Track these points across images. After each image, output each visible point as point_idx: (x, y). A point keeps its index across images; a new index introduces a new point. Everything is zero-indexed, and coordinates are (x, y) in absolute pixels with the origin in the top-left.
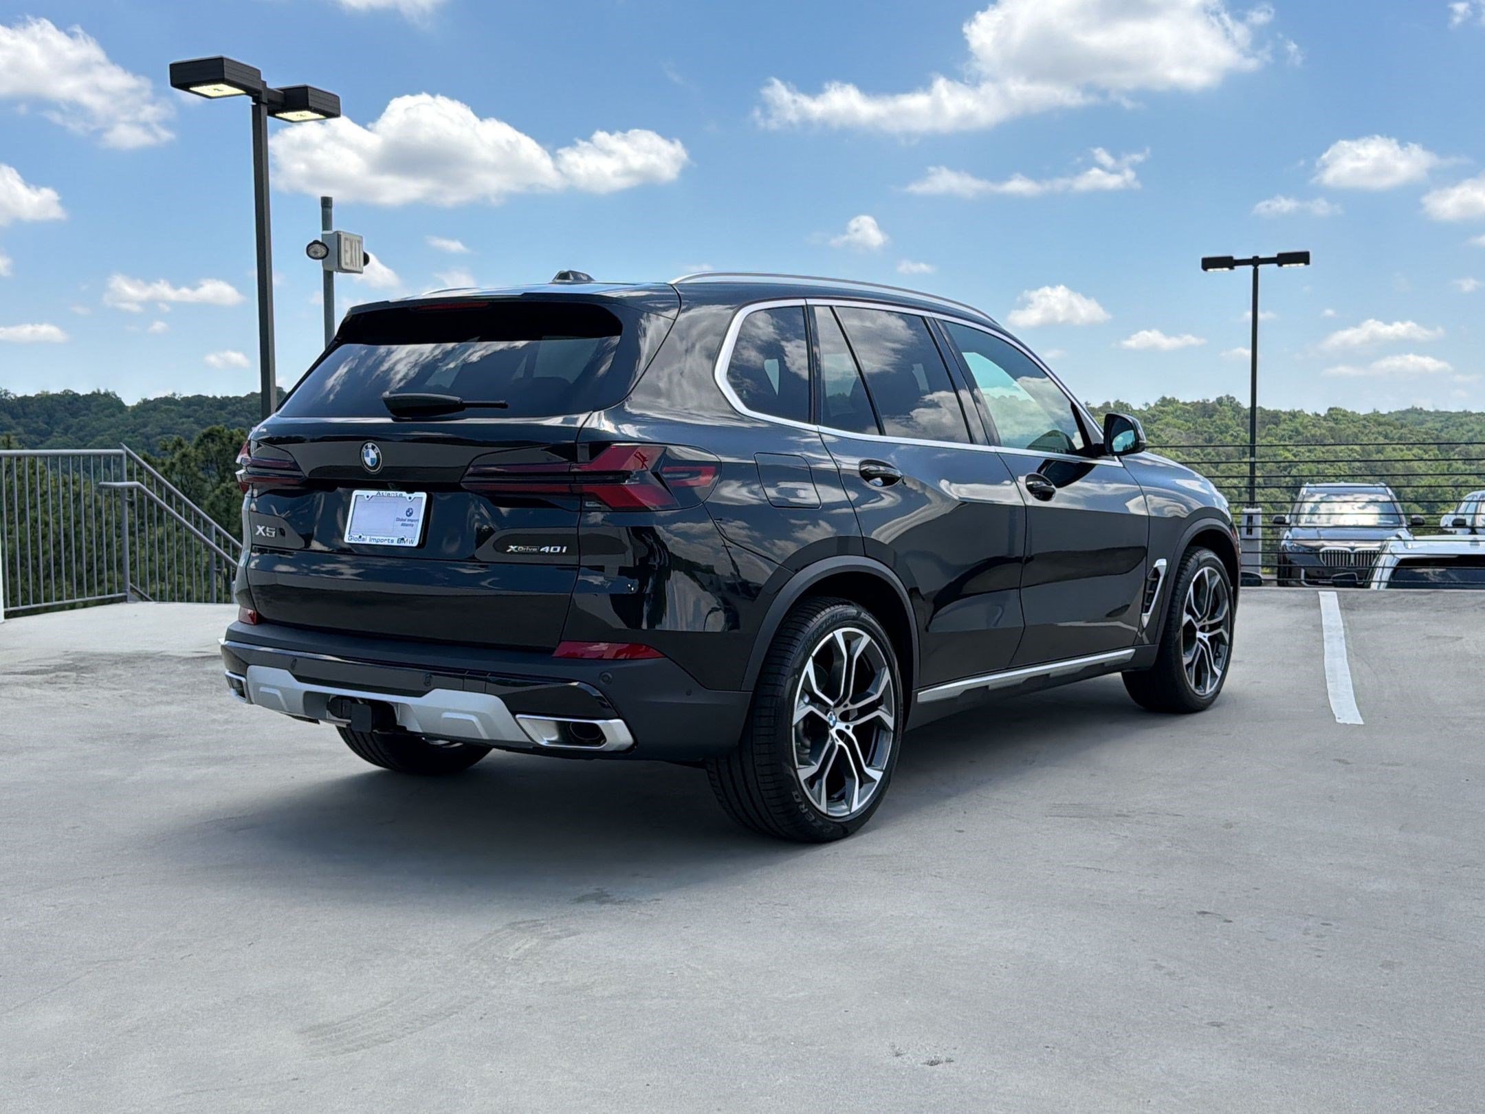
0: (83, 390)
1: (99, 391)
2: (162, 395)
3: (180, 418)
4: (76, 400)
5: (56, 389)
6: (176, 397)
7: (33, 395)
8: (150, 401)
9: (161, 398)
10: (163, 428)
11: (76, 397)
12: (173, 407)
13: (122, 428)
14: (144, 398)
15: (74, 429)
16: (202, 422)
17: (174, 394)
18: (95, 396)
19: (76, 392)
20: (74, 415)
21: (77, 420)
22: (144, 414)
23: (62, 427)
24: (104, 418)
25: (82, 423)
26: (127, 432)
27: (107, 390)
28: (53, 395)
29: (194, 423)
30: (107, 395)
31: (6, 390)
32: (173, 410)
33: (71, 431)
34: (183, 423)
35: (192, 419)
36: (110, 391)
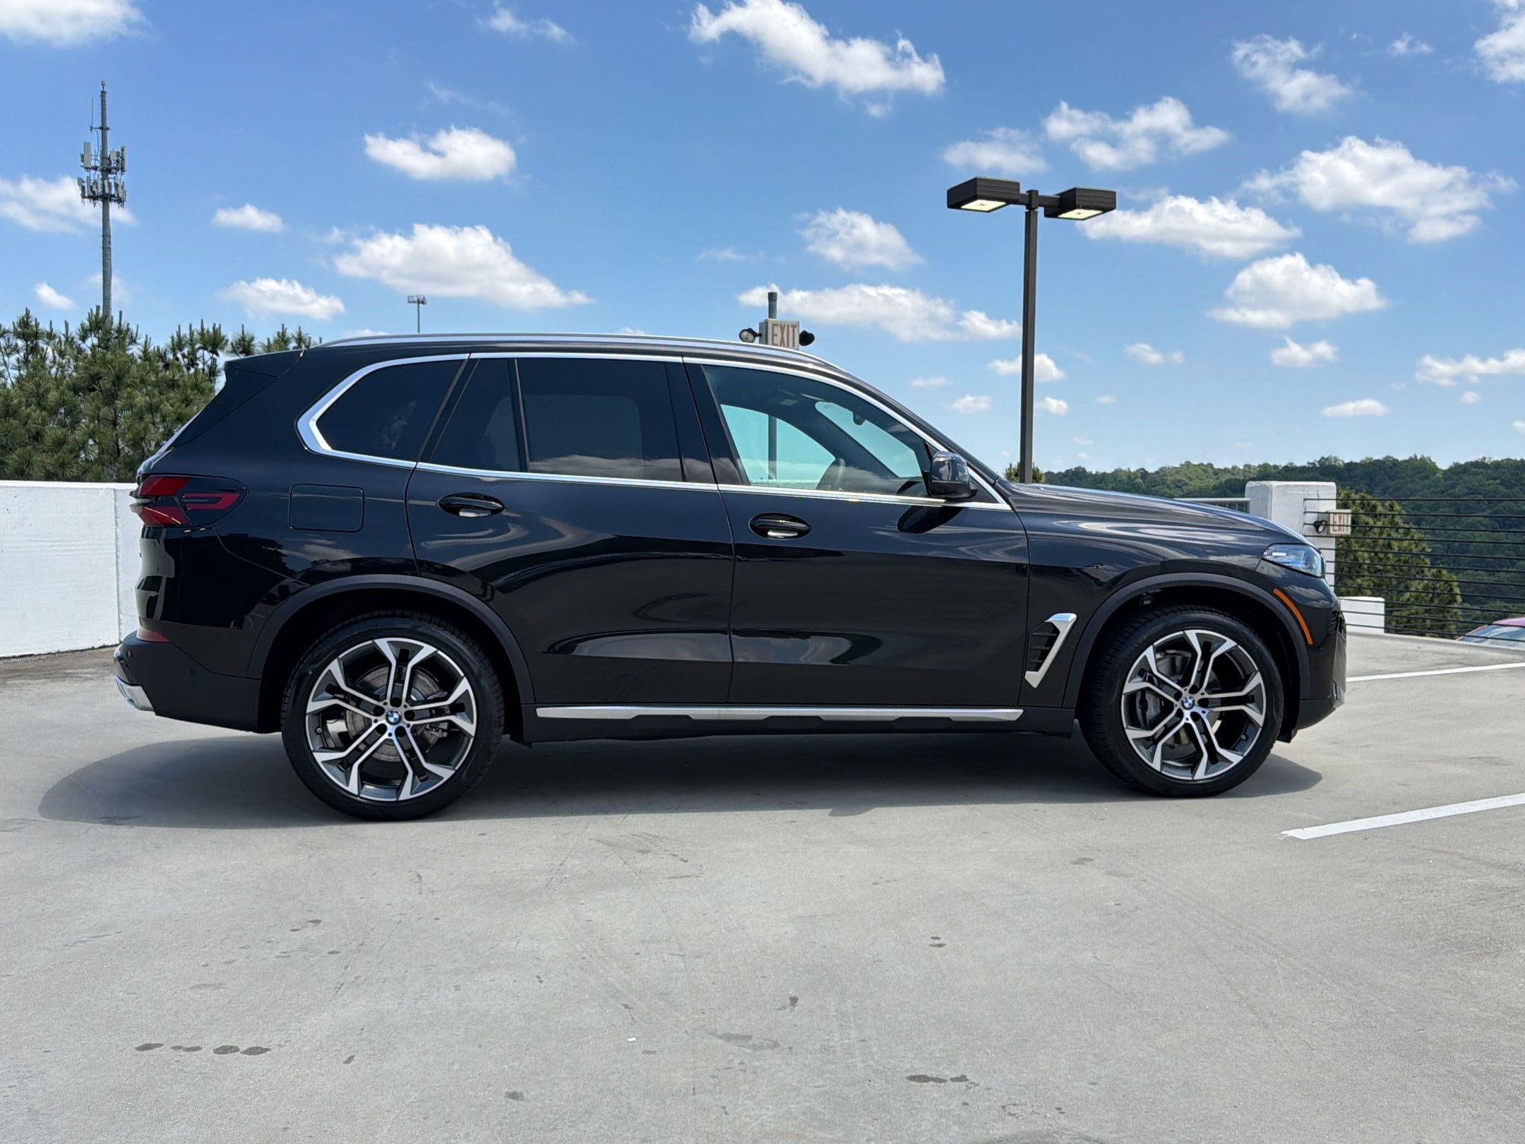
0: (1402, 456)
1: (1415, 456)
2: (1473, 459)
3: (1488, 480)
4: (1394, 464)
5: (1378, 456)
6: (1486, 461)
7: (1358, 461)
8: (1461, 465)
9: (1472, 462)
10: (1470, 489)
11: (1395, 463)
12: (1481, 470)
13: (1433, 489)
14: (1456, 462)
15: (1391, 490)
16: (1507, 484)
17: (1484, 459)
18: (1412, 461)
19: (1395, 458)
20: (1391, 478)
21: (1394, 483)
22: (1454, 477)
23: (1380, 488)
24: (1418, 480)
25: (1399, 485)
26: (1437, 492)
27: (1423, 456)
28: (1376, 461)
29: (1500, 484)
30: (1422, 459)
31: (1335, 458)
32: (1481, 473)
33: (1388, 492)
34: (1489, 484)
35: (1498, 481)
36: (1426, 456)
